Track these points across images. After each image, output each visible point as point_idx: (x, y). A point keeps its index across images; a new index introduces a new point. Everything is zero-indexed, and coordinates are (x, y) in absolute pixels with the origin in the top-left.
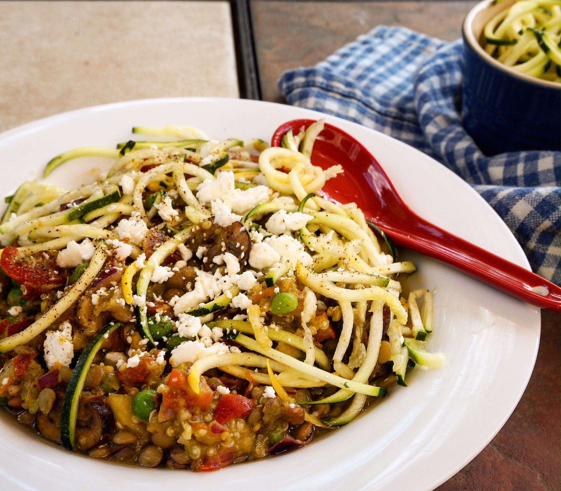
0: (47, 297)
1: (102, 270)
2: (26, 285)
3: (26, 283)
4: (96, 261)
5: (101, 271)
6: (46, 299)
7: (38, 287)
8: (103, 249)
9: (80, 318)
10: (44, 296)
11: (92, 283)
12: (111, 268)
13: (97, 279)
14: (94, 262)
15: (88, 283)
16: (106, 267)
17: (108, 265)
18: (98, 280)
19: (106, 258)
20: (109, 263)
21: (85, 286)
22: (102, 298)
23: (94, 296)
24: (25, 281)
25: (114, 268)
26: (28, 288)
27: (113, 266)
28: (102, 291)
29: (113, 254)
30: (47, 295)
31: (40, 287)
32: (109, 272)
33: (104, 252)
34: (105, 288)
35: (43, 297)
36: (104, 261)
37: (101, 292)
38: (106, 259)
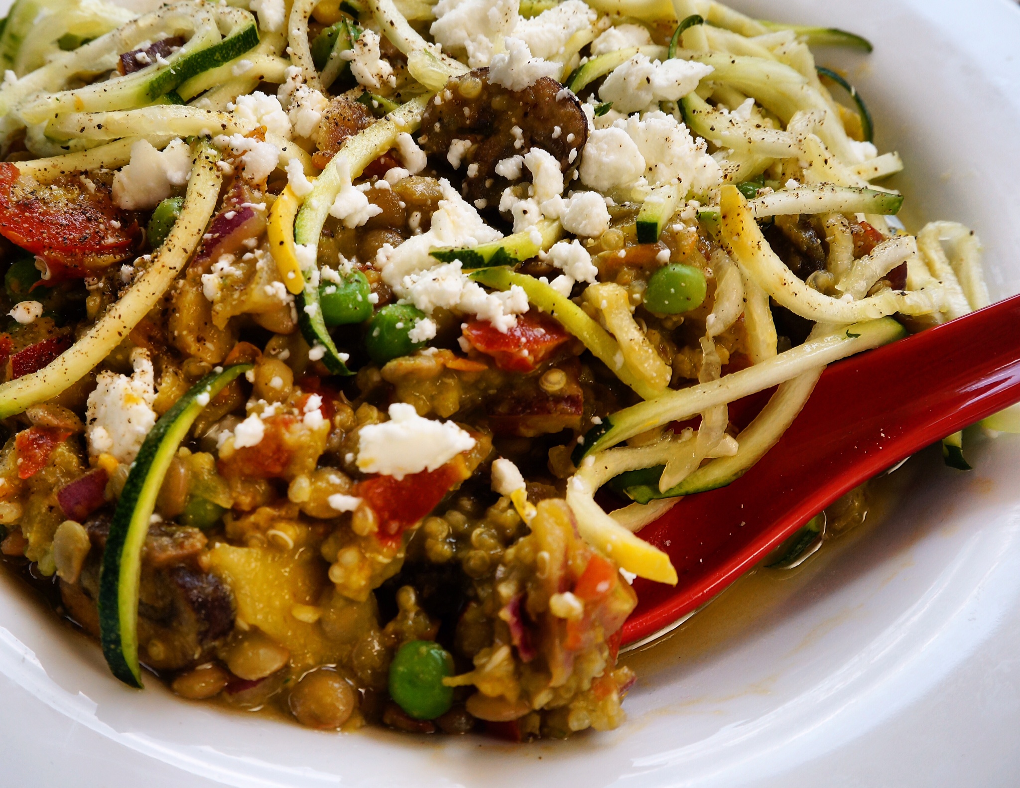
0: (101, 285)
1: (216, 213)
2: (47, 258)
3: (46, 253)
4: (201, 192)
5: (214, 215)
6: (98, 289)
7: (77, 264)
8: (210, 159)
9: (176, 333)
10: (91, 282)
11: (199, 249)
12: (237, 206)
13: (208, 236)
14: (195, 195)
15: (190, 248)
16: (225, 205)
17: (229, 199)
18: (213, 239)
19: (221, 181)
20: (230, 194)
21: (184, 255)
22: (228, 282)
23: (206, 278)
24: (44, 247)
25: (246, 204)
26: (54, 264)
27: (242, 201)
28: (224, 264)
29: (236, 168)
30: (99, 280)
31: (81, 261)
32: (235, 216)
33: (213, 166)
34: (231, 257)
35: (89, 285)
36: (217, 189)
37: (222, 269)
38: (222, 184)
